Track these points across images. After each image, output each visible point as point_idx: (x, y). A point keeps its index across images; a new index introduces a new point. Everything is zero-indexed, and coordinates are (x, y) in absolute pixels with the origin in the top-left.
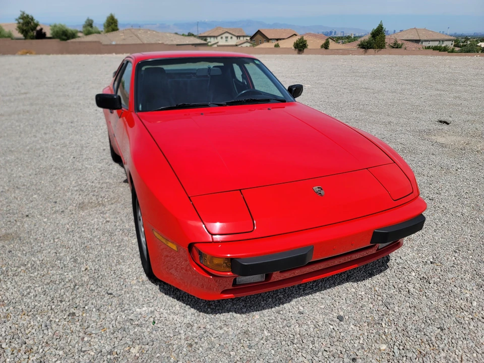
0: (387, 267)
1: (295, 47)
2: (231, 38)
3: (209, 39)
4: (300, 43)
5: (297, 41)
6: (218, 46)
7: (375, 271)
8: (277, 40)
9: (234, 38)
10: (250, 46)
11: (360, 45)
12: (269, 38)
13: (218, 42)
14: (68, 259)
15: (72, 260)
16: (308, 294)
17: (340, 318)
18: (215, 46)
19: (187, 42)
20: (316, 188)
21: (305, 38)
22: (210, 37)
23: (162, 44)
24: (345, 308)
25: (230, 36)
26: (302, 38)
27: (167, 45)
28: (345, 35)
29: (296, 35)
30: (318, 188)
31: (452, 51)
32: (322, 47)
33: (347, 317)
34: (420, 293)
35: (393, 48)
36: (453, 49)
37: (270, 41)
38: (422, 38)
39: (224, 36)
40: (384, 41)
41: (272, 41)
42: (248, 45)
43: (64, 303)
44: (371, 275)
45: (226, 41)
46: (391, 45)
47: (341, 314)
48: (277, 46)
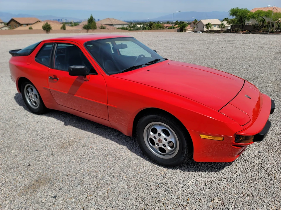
1: (44, 29)
4: (46, 26)
5: (44, 25)
8: (27, 25)
10: (9, 29)
11: (84, 28)
12: (21, 23)
21: (49, 23)
26: (47, 23)
28: (68, 21)
29: (39, 21)
31: (130, 30)
32: (61, 28)
35: (101, 29)
36: (130, 29)
37: (22, 25)
38: (114, 23)
40: (95, 25)
41: (24, 25)
42: (7, 28)
46: (100, 27)
48: (30, 28)
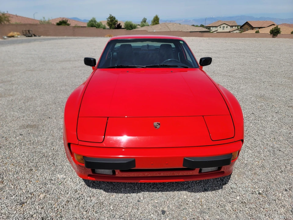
0: (221, 187)
1: (271, 33)
2: (227, 27)
3: (211, 28)
4: (275, 30)
5: (273, 29)
6: (217, 32)
7: (210, 188)
9: (229, 27)
12: (254, 27)
13: (217, 30)
14: (50, 142)
15: (51, 143)
16: (153, 191)
17: (163, 212)
18: (216, 32)
19: (197, 30)
20: (155, 124)
21: (279, 27)
22: (213, 27)
23: (182, 31)
24: (171, 207)
25: (226, 26)
26: (277, 26)
27: (184, 32)
29: (274, 25)
30: (157, 123)
33: (168, 213)
34: (233, 212)
37: (254, 29)
39: (222, 26)
42: (238, 31)
43: (32, 163)
44: (206, 190)
45: (223, 29)
47: (166, 209)
48: (257, 32)
